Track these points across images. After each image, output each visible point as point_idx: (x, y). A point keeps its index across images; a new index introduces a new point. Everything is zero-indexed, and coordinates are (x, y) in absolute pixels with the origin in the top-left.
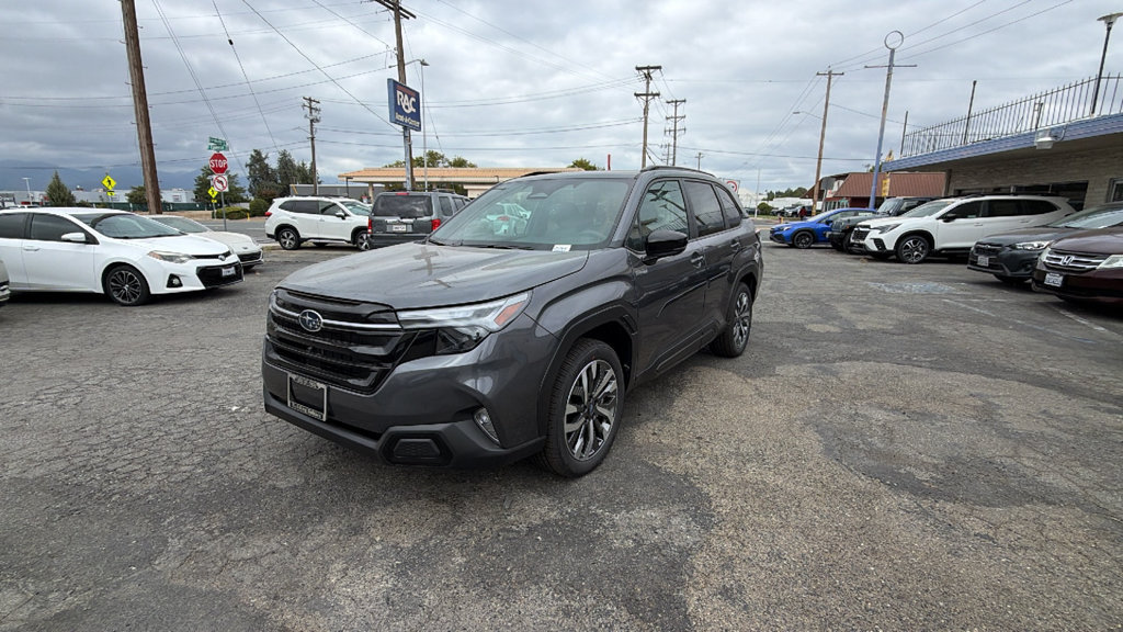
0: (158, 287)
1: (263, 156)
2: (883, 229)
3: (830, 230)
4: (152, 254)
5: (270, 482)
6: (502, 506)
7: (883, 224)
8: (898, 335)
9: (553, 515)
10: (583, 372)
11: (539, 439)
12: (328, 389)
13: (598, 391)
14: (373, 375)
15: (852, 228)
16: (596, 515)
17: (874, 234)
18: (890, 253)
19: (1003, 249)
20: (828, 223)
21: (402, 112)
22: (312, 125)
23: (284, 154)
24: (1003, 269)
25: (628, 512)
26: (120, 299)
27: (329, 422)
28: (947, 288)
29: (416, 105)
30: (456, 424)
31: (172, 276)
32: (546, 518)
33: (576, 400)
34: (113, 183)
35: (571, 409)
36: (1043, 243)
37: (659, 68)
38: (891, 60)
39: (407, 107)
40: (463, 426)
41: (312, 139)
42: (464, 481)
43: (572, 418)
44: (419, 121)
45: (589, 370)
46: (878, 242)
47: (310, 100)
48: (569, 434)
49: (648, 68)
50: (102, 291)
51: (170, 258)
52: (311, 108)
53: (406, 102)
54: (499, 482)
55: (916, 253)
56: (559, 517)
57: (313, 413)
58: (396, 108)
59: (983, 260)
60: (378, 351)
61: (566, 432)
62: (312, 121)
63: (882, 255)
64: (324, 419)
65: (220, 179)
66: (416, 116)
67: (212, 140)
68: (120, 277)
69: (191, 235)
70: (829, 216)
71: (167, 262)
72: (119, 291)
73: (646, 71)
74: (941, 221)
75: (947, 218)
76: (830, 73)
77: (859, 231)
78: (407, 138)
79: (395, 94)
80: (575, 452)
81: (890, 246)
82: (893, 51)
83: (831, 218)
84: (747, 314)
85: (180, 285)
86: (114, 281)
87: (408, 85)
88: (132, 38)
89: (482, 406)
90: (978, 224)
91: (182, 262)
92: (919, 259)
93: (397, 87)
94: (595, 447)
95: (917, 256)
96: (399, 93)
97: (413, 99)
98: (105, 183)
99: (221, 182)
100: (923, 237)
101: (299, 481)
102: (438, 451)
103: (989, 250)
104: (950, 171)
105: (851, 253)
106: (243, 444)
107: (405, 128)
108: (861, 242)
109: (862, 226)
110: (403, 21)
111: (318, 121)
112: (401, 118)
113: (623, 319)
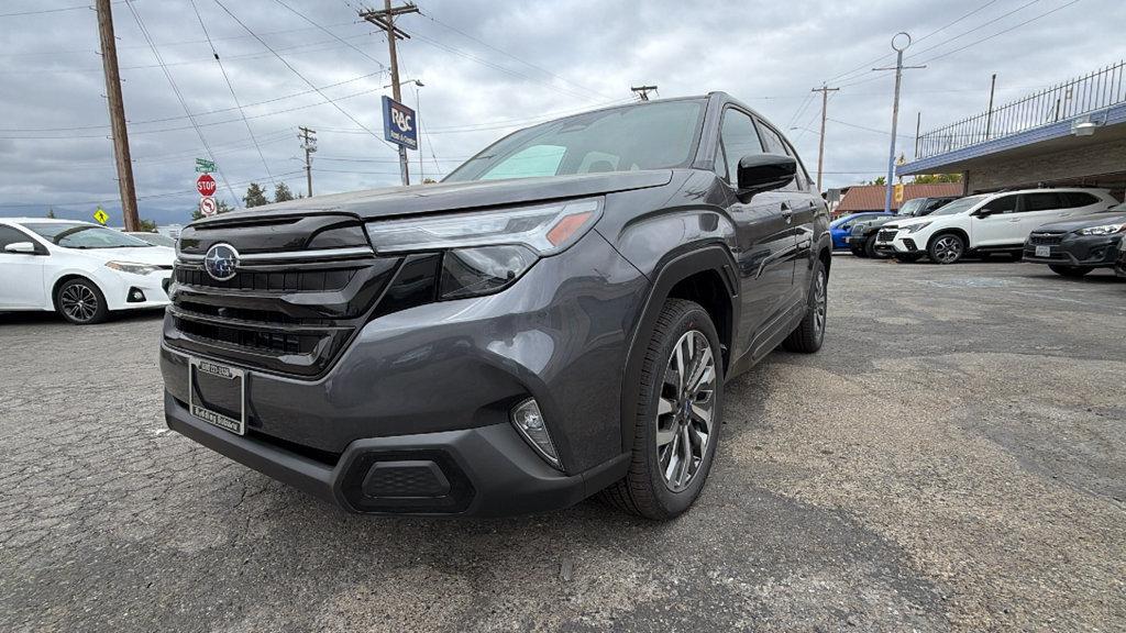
0: (117, 301)
1: (261, 189)
2: (913, 229)
3: (849, 235)
4: (109, 264)
5: (172, 544)
6: (557, 575)
7: (912, 224)
8: (995, 325)
9: (650, 590)
10: (678, 347)
11: (621, 457)
12: (248, 377)
13: (694, 382)
14: (324, 343)
15: (875, 231)
16: (725, 588)
17: (905, 234)
18: (921, 254)
19: (1067, 236)
20: (845, 228)
21: (397, 130)
22: (308, 155)
23: (281, 187)
24: (1069, 258)
25: (778, 580)
26: (73, 317)
27: (251, 435)
28: (1005, 282)
29: (412, 123)
30: (482, 431)
31: (134, 290)
32: (640, 599)
33: (669, 393)
34: (106, 217)
35: (664, 406)
36: (1115, 226)
37: (655, 88)
38: (899, 61)
39: (402, 125)
40: (492, 436)
41: (309, 168)
42: (488, 532)
43: (665, 421)
44: (415, 139)
45: (685, 344)
46: (908, 242)
47: (306, 130)
48: (663, 447)
49: (644, 88)
50: (52, 308)
51: (132, 269)
52: (307, 138)
53: (400, 119)
54: (544, 531)
55: (950, 253)
56: (661, 595)
57: (226, 422)
58: (392, 126)
59: (1043, 250)
60: (333, 298)
61: (658, 445)
62: (308, 151)
63: (911, 256)
64: (242, 433)
65: (208, 201)
66: (412, 134)
67: (199, 161)
68: (72, 291)
69: (159, 246)
70: (846, 222)
71: (128, 273)
72: (72, 307)
73: (641, 92)
74: (974, 217)
75: (981, 214)
76: (825, 89)
77: (885, 232)
78: (403, 157)
79: (390, 111)
80: (668, 477)
81: (922, 246)
82: (900, 53)
83: (849, 223)
84: (822, 299)
85: (143, 299)
86: (66, 296)
87: (403, 103)
88: (109, 48)
89: (527, 395)
90: (1015, 220)
91: (145, 273)
92: (954, 259)
93: (392, 104)
94: (692, 470)
95: (952, 255)
96: (394, 110)
97: (408, 117)
98: (97, 216)
99: (208, 205)
100: (958, 234)
101: (220, 539)
102: (445, 483)
103: (1048, 238)
104: (968, 171)
105: (874, 257)
106: (151, 481)
107: (401, 147)
108: (889, 243)
109: (887, 227)
110: (398, 41)
111: (314, 150)
112: (397, 136)
113: (724, 269)
